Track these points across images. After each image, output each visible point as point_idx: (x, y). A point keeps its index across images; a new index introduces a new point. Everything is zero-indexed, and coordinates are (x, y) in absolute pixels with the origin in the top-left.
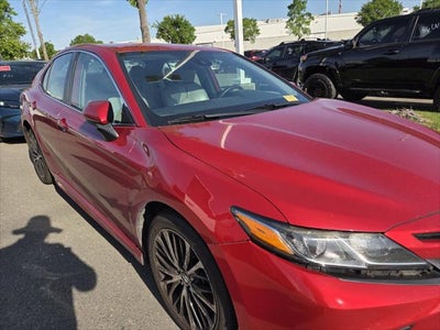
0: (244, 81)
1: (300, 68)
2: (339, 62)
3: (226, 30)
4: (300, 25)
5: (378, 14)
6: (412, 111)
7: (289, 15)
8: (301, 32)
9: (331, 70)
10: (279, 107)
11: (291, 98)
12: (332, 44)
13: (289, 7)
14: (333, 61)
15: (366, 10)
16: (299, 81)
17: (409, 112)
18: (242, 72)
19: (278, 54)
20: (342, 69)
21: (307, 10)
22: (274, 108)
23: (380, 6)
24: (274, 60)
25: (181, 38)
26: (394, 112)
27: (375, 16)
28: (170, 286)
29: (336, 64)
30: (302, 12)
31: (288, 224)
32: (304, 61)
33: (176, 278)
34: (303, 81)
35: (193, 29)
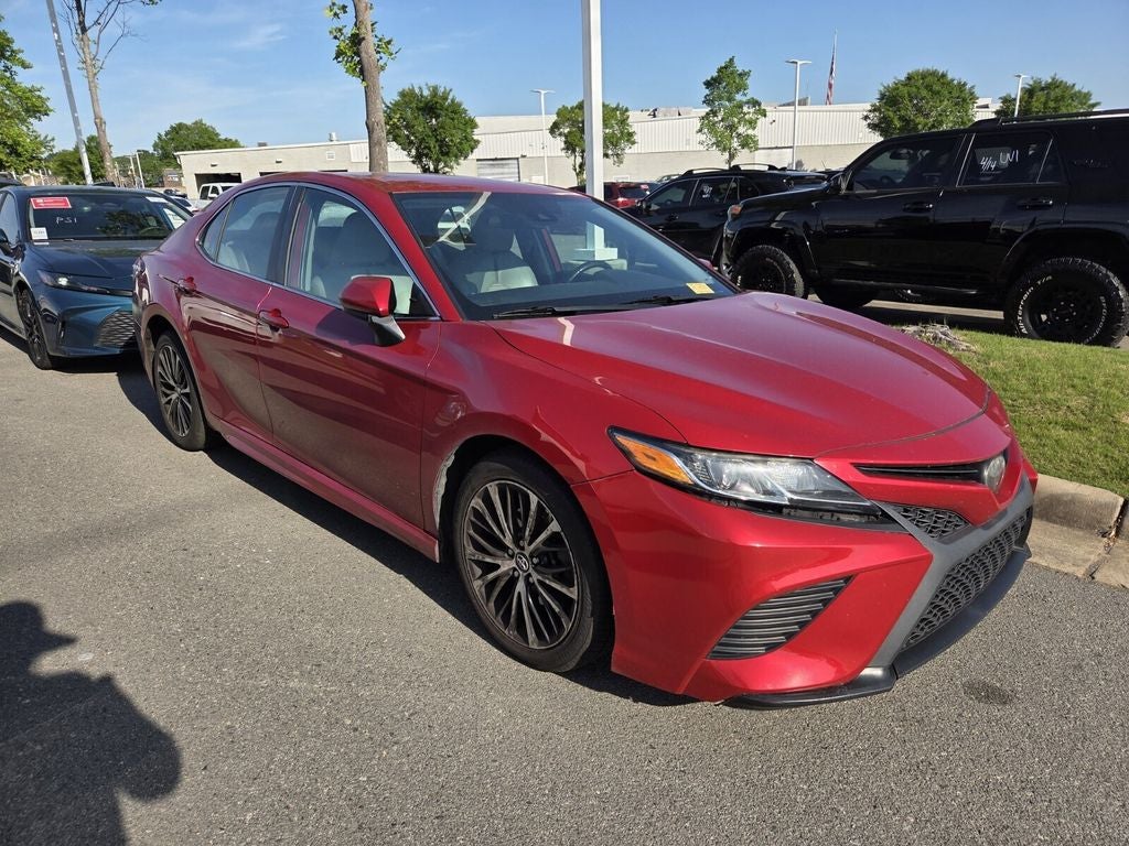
0: (605, 253)
1: (727, 232)
2: (812, 223)
3: (554, 129)
4: (732, 128)
5: (919, 110)
6: (946, 329)
7: (707, 101)
8: (735, 144)
9: (793, 238)
10: (678, 302)
11: (700, 288)
12: (801, 180)
13: (708, 84)
14: (799, 219)
15: (890, 99)
16: (724, 260)
17: (939, 329)
18: (599, 232)
19: (678, 196)
20: (817, 238)
21: (751, 93)
22: (669, 302)
23: (924, 93)
24: (669, 210)
25: (442, 143)
26: (911, 329)
27: (911, 113)
28: (490, 586)
29: (806, 226)
30: (739, 97)
31: (689, 446)
32: (736, 217)
33: (506, 566)
34: (733, 260)
35: (472, 124)
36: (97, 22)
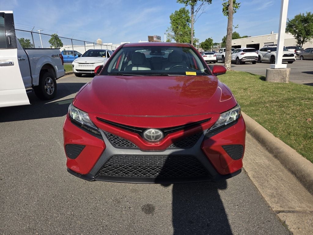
11: (190, 74)
36: (196, 11)
